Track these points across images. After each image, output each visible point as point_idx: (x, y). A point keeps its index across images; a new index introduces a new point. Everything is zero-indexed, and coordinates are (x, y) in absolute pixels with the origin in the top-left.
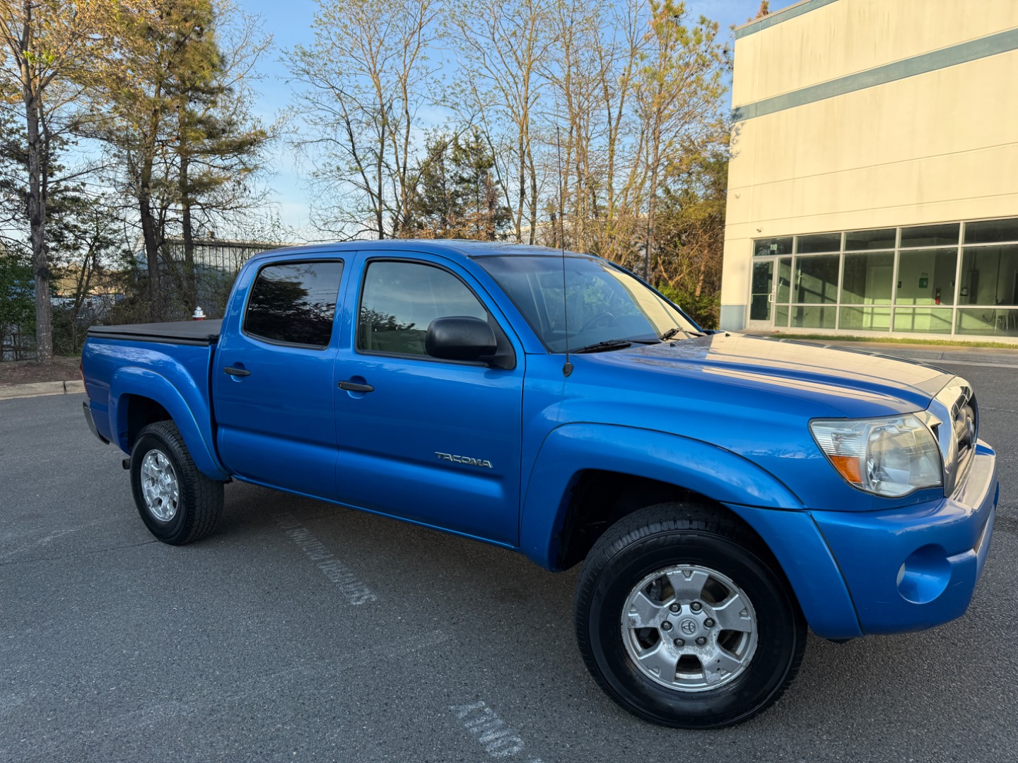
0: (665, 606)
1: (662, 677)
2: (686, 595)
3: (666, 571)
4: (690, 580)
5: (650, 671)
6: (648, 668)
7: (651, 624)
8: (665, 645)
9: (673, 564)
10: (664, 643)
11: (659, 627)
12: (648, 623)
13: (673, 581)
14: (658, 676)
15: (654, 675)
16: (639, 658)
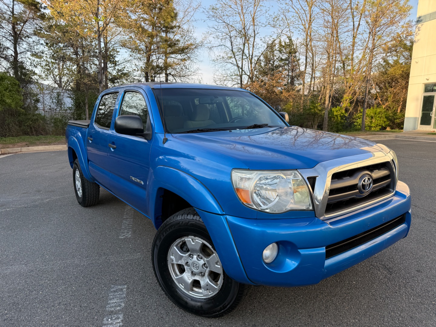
0: (186, 255)
1: (185, 288)
2: (194, 251)
3: (185, 238)
4: (194, 243)
5: (180, 285)
6: (179, 283)
7: (180, 262)
8: (187, 273)
9: (187, 235)
10: (186, 273)
11: (184, 264)
12: (178, 262)
13: (187, 243)
14: (183, 287)
15: (181, 287)
16: (175, 277)
